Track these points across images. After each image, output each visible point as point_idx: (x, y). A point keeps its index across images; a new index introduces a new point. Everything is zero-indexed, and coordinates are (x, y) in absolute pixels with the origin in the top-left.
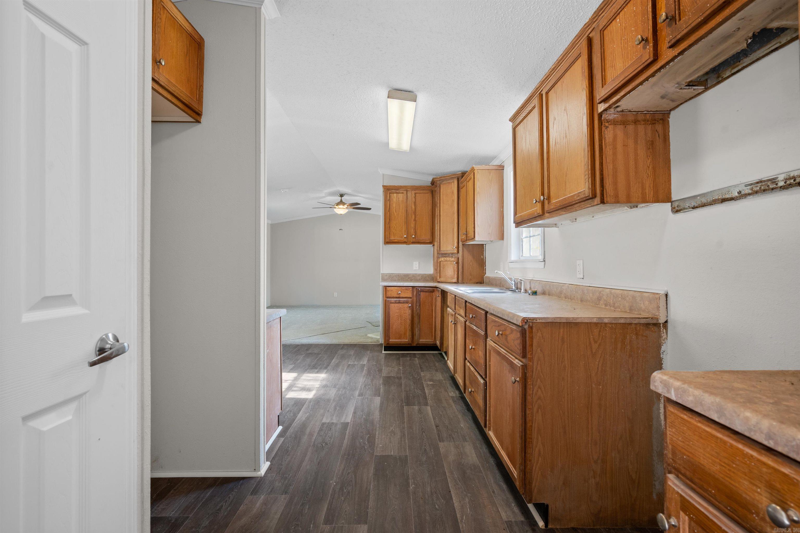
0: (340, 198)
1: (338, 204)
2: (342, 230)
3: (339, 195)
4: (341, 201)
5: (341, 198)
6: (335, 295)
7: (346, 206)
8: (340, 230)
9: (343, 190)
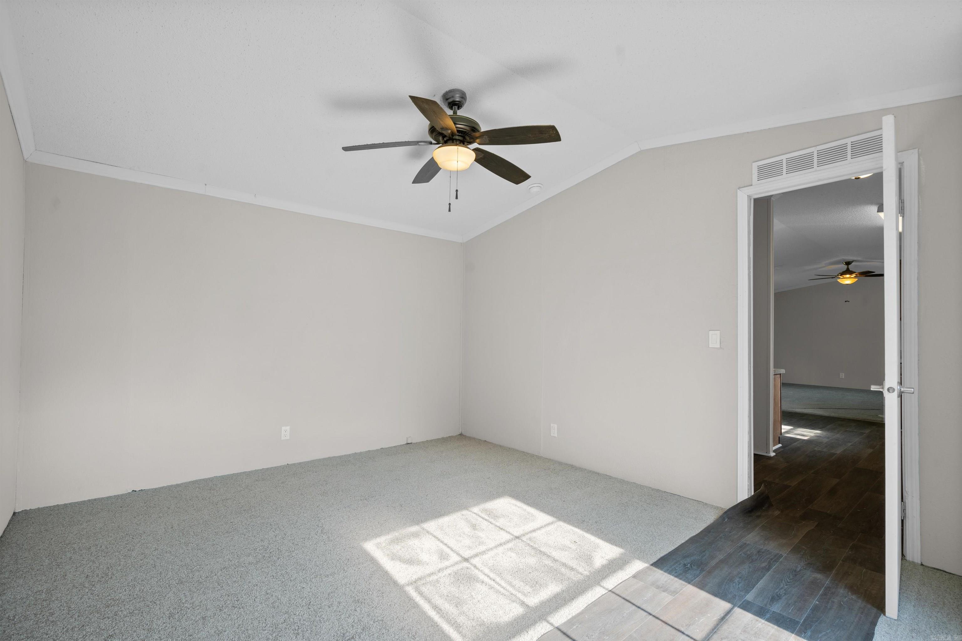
0: (846, 267)
1: (843, 274)
2: (849, 301)
3: (844, 263)
4: (848, 269)
5: (848, 267)
6: (841, 375)
7: (853, 276)
8: (846, 301)
9: (849, 258)
